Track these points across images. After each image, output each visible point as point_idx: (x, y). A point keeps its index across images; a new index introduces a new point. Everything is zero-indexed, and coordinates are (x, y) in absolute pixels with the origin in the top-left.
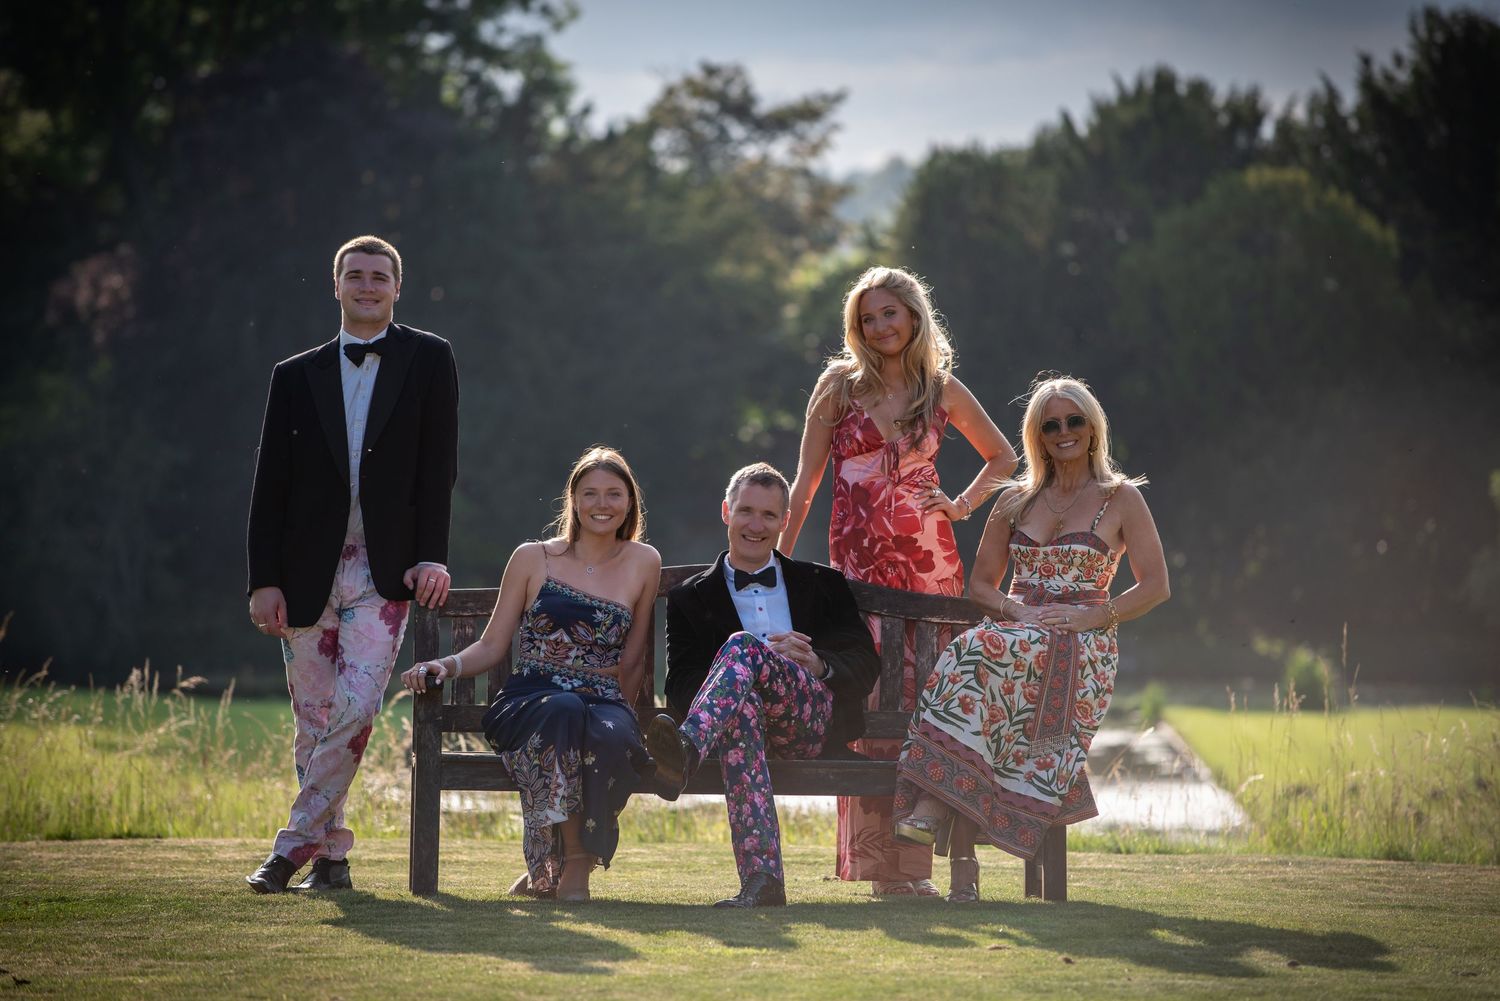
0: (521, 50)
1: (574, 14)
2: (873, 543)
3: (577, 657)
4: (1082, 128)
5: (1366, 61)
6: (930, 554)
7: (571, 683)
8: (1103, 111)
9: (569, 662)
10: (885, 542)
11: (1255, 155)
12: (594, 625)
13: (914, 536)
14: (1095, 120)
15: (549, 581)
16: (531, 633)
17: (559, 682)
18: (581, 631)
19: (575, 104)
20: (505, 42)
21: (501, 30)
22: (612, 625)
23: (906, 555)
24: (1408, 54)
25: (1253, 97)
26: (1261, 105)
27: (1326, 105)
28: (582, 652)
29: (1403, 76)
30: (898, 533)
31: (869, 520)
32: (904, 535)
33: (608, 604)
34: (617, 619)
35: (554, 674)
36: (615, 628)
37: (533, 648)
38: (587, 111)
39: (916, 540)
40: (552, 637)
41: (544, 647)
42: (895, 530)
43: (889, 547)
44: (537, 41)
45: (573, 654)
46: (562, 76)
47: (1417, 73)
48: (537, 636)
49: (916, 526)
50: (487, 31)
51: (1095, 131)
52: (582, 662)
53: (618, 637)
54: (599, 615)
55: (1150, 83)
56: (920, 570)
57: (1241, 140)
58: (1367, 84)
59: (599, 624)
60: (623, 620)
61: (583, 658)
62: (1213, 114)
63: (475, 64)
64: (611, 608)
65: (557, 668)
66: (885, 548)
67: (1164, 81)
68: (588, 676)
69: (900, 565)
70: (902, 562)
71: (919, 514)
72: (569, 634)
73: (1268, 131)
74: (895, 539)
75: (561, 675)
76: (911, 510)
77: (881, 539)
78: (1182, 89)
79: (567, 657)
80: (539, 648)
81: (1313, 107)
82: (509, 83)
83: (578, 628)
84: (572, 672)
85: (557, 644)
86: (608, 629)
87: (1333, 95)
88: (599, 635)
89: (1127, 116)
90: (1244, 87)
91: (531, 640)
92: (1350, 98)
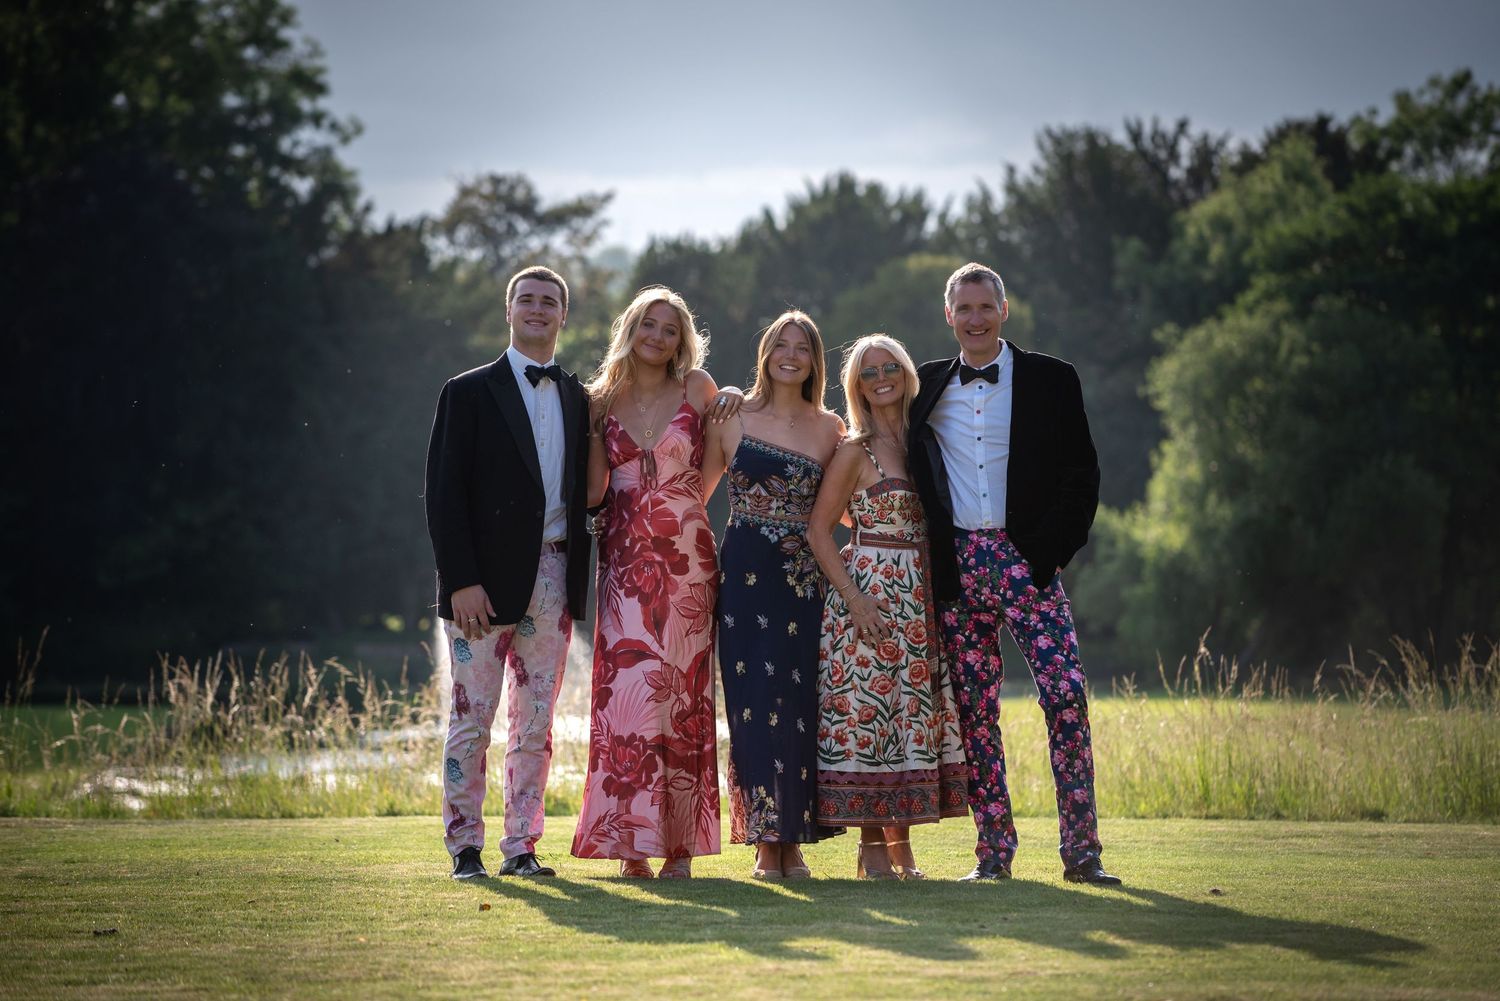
0: (314, 161)
1: (359, 130)
2: (634, 542)
3: (778, 508)
4: (781, 223)
5: (1011, 170)
6: (685, 558)
7: (777, 534)
8: (797, 209)
9: (772, 513)
10: (644, 542)
11: (919, 246)
12: (787, 478)
13: (672, 539)
14: (792, 216)
15: (744, 438)
16: (735, 487)
17: (767, 533)
18: (775, 484)
19: (360, 203)
20: (300, 152)
21: (296, 144)
22: (803, 478)
23: (663, 556)
24: (1043, 165)
25: (919, 198)
26: (925, 204)
27: (980, 205)
28: (781, 504)
29: (1040, 182)
30: (657, 534)
31: (631, 520)
32: (663, 537)
33: (800, 457)
34: (807, 472)
35: (761, 525)
36: (806, 480)
37: (739, 501)
38: (368, 209)
39: (674, 543)
40: (752, 492)
41: (748, 501)
42: (654, 531)
43: (646, 546)
44: (326, 153)
45: (774, 505)
46: (348, 182)
47: (1049, 180)
48: (739, 491)
49: (675, 529)
50: (285, 144)
51: (791, 226)
52: (784, 512)
53: (810, 488)
54: (791, 468)
55: (835, 185)
56: (673, 572)
57: (910, 234)
58: (1011, 188)
59: (790, 477)
60: (813, 472)
61: (784, 509)
62: (887, 211)
63: (275, 171)
64: (803, 461)
65: (763, 519)
66: (644, 548)
67: (846, 184)
68: (793, 524)
69: (656, 565)
70: (658, 563)
71: (679, 520)
72: (766, 488)
73: (931, 225)
74: (654, 540)
75: (768, 526)
76: (672, 515)
77: (641, 538)
78: (861, 191)
79: (770, 509)
80: (744, 502)
81: (971, 205)
82: (303, 186)
83: (772, 481)
84: (778, 522)
85: (759, 497)
86: (800, 481)
87: (987, 197)
88: (792, 487)
89: (815, 213)
90: (911, 191)
91: (737, 494)
92: (1000, 200)
